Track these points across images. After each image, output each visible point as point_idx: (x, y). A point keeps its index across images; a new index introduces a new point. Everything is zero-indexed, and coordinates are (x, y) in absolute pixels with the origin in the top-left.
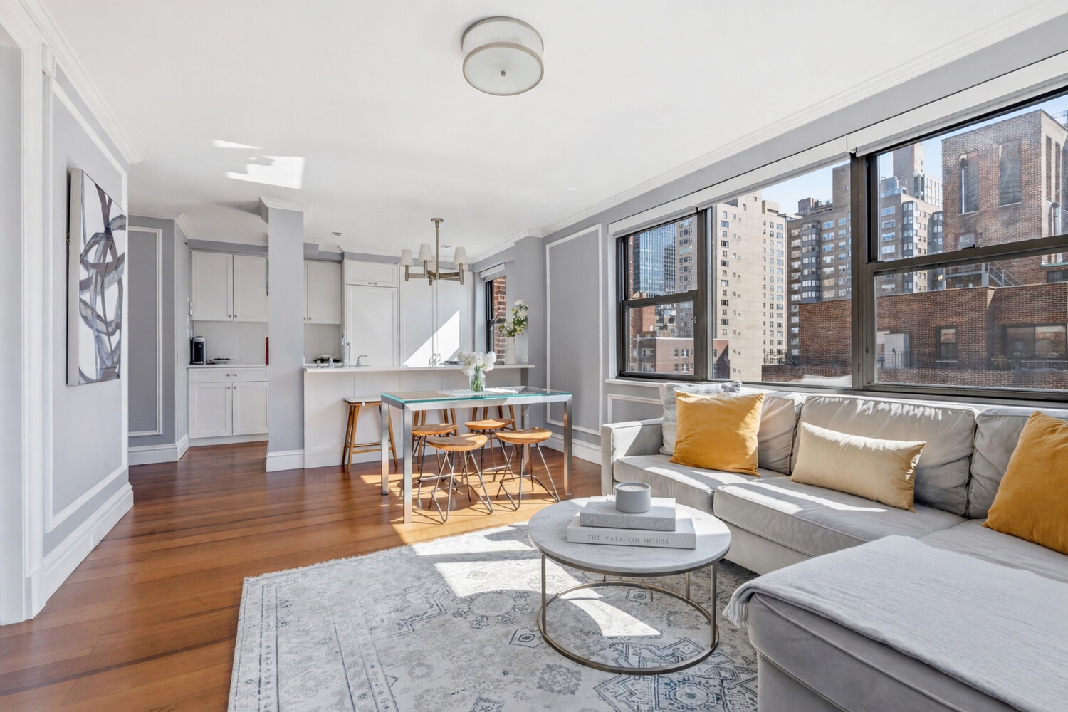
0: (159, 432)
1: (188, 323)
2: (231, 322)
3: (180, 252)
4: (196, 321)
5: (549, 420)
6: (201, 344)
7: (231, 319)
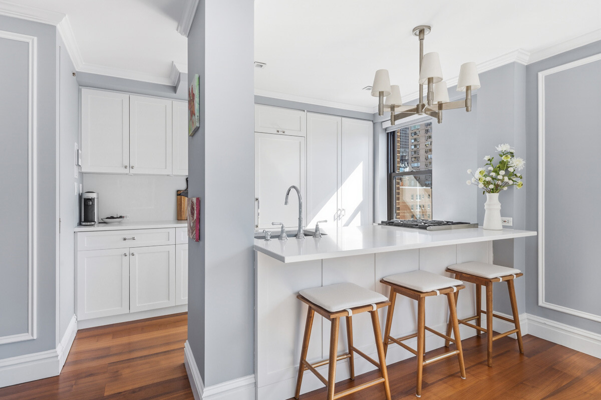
0: (32, 335)
1: (76, 175)
2: (127, 174)
3: (64, 88)
4: (86, 173)
5: (542, 302)
6: (92, 200)
7: (127, 171)
